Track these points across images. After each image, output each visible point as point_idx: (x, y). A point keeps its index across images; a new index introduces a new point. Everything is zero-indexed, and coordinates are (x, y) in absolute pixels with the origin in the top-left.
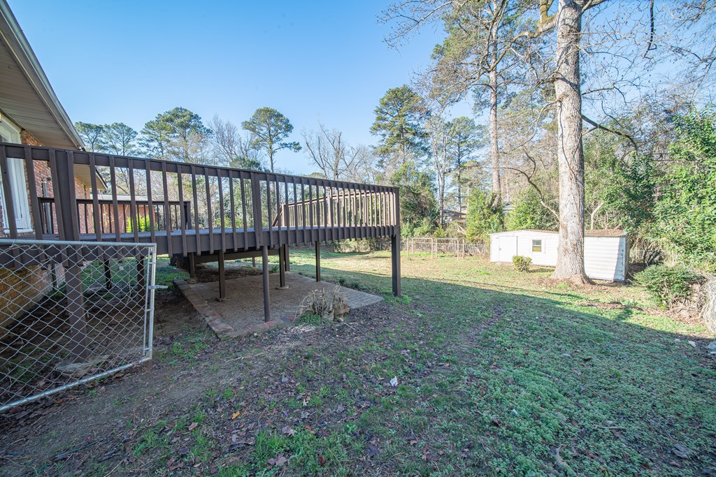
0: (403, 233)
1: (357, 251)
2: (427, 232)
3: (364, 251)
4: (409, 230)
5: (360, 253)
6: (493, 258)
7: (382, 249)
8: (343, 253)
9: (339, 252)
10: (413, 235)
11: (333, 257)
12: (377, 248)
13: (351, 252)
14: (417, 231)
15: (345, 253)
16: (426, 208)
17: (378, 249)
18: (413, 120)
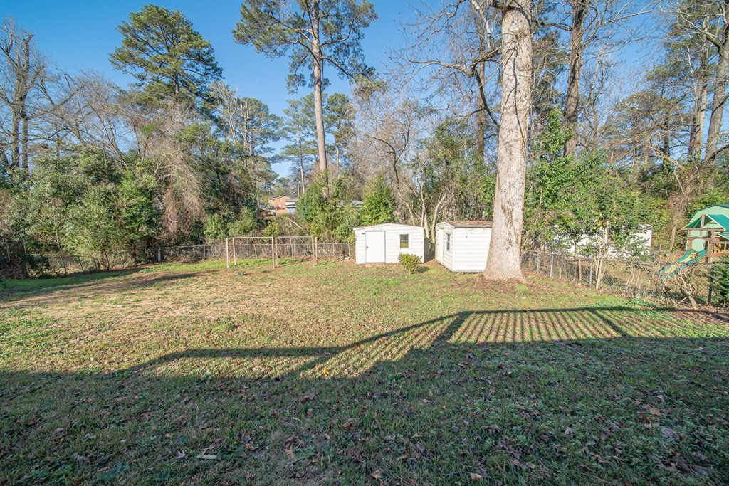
0: (208, 230)
1: (102, 267)
2: (252, 229)
3: (119, 267)
4: (219, 226)
5: (109, 272)
6: (360, 259)
7: (163, 260)
8: (59, 276)
9: (48, 277)
10: (226, 233)
11: (25, 293)
12: (150, 258)
13: (85, 273)
14: (235, 227)
15: (65, 276)
16: (239, 195)
17: (154, 261)
18: (196, 72)
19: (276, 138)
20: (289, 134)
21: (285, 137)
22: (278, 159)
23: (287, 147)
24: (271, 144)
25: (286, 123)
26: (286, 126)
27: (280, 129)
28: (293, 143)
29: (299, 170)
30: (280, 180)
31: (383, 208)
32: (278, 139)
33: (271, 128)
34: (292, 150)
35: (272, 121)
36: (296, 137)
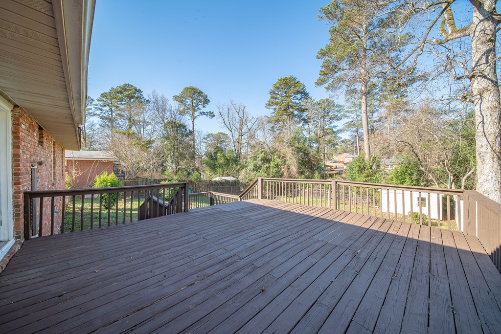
16: (314, 165)
18: (296, 100)
19: (339, 119)
20: (348, 114)
21: (346, 117)
22: (340, 131)
23: (346, 123)
24: (335, 123)
25: (347, 108)
26: (346, 110)
27: (342, 113)
28: (351, 120)
29: (356, 136)
30: (342, 141)
31: (408, 177)
32: (341, 119)
33: (336, 113)
34: (350, 125)
35: (337, 109)
36: (354, 116)
